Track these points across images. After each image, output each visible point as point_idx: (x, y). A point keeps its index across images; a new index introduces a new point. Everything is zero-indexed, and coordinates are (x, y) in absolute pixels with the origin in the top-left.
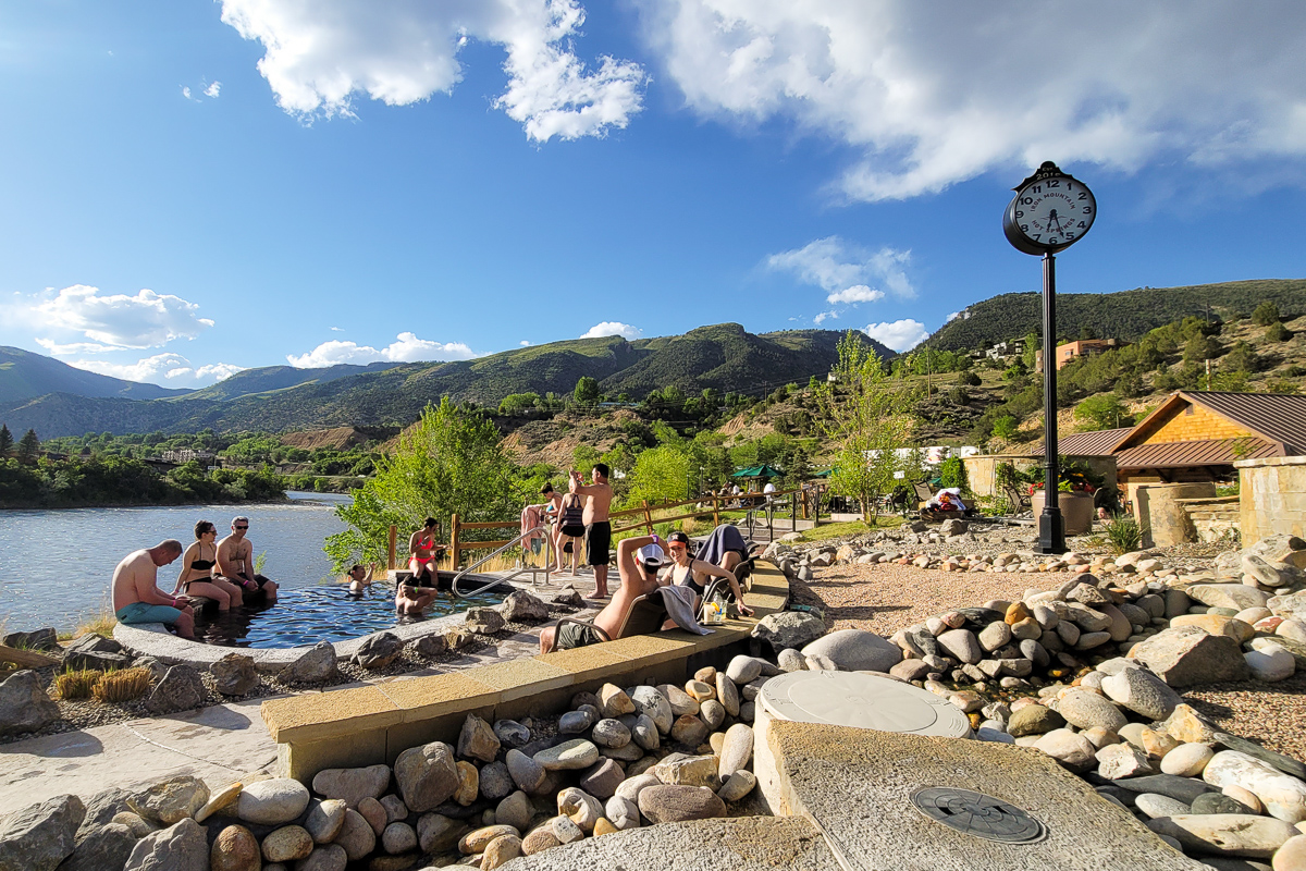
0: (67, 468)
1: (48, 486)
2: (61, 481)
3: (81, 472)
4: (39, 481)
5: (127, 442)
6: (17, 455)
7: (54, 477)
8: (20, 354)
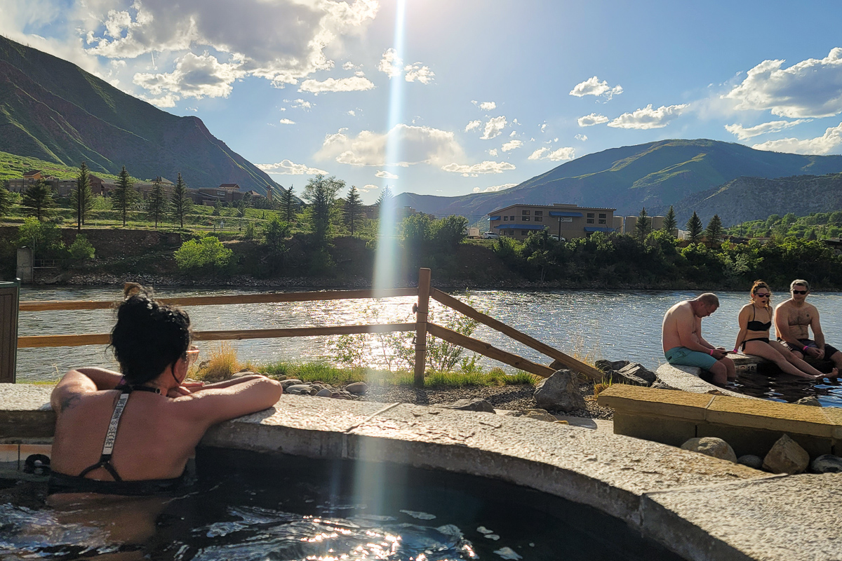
0: (747, 251)
1: (731, 269)
2: (741, 264)
3: (760, 254)
4: (723, 264)
5: (811, 223)
6: (705, 239)
7: (735, 261)
8: (710, 144)
